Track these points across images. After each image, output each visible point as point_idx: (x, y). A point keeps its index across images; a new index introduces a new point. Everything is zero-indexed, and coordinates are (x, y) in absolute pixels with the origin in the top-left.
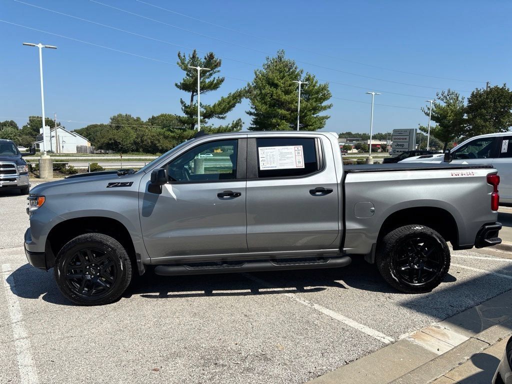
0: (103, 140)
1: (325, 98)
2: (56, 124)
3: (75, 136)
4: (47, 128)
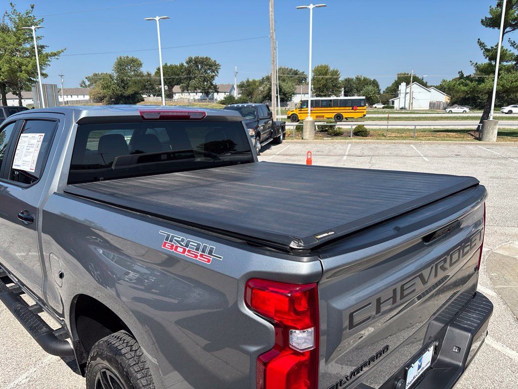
0: (458, 95)
2: (411, 79)
3: (430, 92)
4: (403, 84)
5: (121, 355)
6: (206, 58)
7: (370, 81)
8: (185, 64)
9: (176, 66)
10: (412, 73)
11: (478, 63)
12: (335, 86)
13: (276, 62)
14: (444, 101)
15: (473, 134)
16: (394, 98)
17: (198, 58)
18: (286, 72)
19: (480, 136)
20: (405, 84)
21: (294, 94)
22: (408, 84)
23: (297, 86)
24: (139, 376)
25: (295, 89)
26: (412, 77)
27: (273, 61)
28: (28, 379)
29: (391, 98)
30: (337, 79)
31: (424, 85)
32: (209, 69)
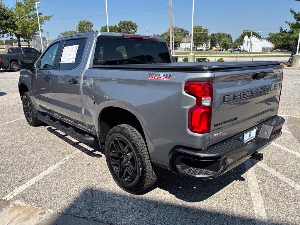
0: (279, 43)
2: (251, 34)
3: (262, 41)
4: (247, 37)
5: (125, 129)
6: (130, 22)
7: (226, 35)
8: (117, 25)
9: (112, 27)
10: (252, 30)
11: (290, 22)
12: (205, 38)
13: (173, 22)
14: (270, 47)
15: (286, 63)
16: (240, 45)
17: (125, 21)
18: (177, 30)
19: (290, 64)
20: (248, 36)
21: (181, 43)
22: (249, 36)
23: (183, 38)
24: (134, 135)
25: (182, 40)
26: (252, 32)
27: (171, 22)
28: (70, 158)
29: (239, 45)
30: (207, 34)
31: (259, 37)
32: (132, 28)
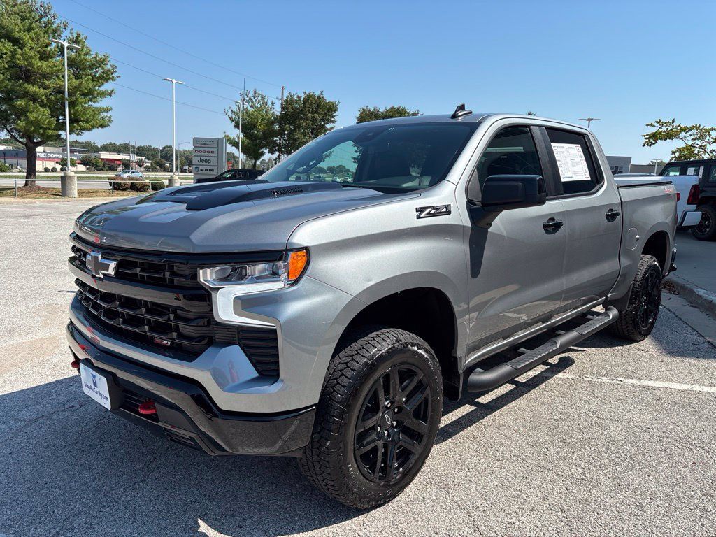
1: (107, 76)
